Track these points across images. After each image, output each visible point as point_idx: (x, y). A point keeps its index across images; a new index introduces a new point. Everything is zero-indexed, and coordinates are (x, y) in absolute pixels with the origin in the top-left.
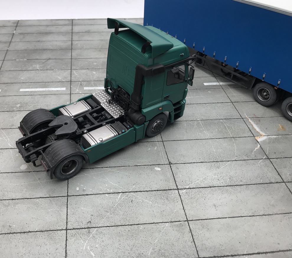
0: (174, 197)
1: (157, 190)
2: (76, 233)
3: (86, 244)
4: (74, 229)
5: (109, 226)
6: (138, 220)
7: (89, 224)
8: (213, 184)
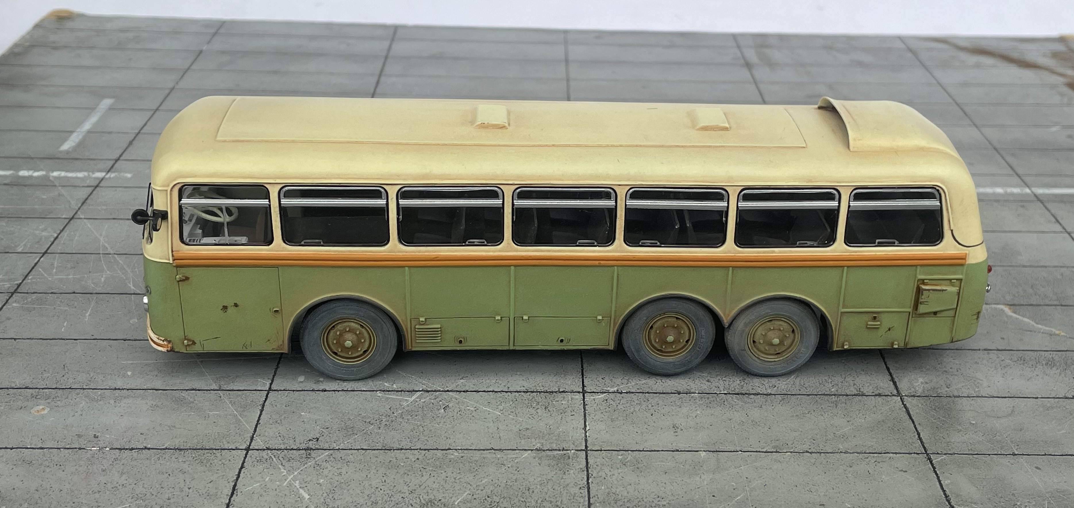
0: (565, 407)
1: (524, 392)
2: (273, 457)
3: (292, 476)
4: (268, 449)
5: (365, 448)
6: (449, 441)
7: (311, 442)
8: (689, 387)
